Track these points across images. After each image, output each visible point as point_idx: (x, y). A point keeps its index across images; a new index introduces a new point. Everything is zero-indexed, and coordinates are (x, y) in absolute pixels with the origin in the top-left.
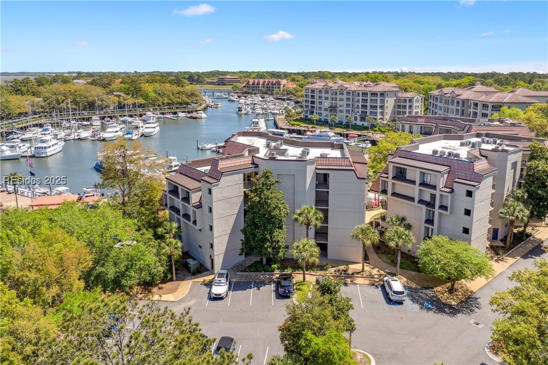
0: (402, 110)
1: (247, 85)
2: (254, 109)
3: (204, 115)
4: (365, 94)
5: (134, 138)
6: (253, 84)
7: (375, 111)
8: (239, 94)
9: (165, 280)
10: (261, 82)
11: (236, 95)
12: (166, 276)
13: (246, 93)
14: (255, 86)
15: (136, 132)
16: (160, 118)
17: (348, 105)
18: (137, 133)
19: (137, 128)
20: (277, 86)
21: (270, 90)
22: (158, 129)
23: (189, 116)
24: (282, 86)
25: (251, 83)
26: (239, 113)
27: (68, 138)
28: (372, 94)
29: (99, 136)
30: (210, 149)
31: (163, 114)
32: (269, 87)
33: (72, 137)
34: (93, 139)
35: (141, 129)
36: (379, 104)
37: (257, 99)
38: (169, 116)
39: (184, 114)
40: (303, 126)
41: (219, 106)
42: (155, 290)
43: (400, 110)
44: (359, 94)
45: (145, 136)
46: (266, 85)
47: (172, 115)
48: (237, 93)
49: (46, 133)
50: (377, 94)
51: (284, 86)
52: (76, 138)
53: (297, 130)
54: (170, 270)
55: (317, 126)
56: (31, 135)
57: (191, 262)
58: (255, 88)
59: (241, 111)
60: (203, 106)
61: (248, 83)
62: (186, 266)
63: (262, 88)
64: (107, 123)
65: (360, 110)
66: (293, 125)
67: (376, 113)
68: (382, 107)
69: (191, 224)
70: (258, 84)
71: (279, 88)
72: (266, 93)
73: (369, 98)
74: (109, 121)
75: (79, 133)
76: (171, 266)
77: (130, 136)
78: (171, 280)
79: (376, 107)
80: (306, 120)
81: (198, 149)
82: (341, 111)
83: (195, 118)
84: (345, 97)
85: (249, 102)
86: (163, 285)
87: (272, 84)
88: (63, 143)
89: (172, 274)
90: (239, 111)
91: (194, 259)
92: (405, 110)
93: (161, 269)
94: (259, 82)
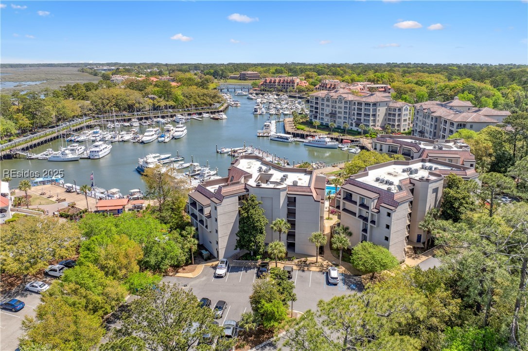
0: (392, 118)
1: (264, 83)
2: (268, 109)
3: (224, 116)
4: (360, 104)
5: (167, 140)
6: (270, 82)
7: (368, 118)
8: (257, 92)
9: (186, 265)
10: (277, 81)
11: (255, 92)
12: (187, 261)
13: (263, 90)
14: (272, 84)
15: (167, 135)
16: (188, 119)
17: (345, 113)
18: (169, 135)
19: (168, 131)
20: (291, 84)
21: (285, 88)
22: (185, 131)
23: (212, 116)
24: (296, 84)
25: (268, 81)
26: (255, 113)
27: (114, 140)
28: (366, 104)
29: (138, 139)
30: (227, 152)
31: (189, 114)
32: (285, 85)
33: (117, 139)
34: (134, 141)
35: (172, 132)
36: (371, 113)
37: (272, 97)
38: (195, 117)
39: (207, 114)
40: (306, 130)
41: (239, 105)
42: (180, 270)
43: (390, 117)
44: (355, 103)
45: (175, 139)
46: (281, 84)
47: (198, 116)
48: (256, 90)
49: (97, 135)
50: (370, 105)
51: (297, 85)
52: (121, 140)
53: (301, 134)
54: (191, 258)
55: (318, 131)
56: (85, 138)
57: (204, 253)
58: (272, 86)
59: (257, 111)
60: (225, 105)
61: (265, 82)
62: (201, 254)
63: (278, 86)
64: (144, 124)
65: (356, 117)
66: (298, 129)
67: (369, 120)
68: (374, 115)
69: (204, 227)
70: (275, 82)
71: (293, 86)
72: (282, 91)
73: (363, 107)
74: (146, 123)
75: (122, 135)
76: (191, 255)
77: (163, 139)
78: (191, 264)
79: (369, 115)
80: (310, 124)
81: (218, 152)
82: (340, 118)
83: (217, 119)
84: (343, 105)
85: (265, 101)
86: (186, 267)
87: (287, 83)
88: (110, 147)
89: (191, 260)
90: (255, 111)
91: (207, 250)
92: (394, 118)
93: (184, 258)
94: (275, 80)
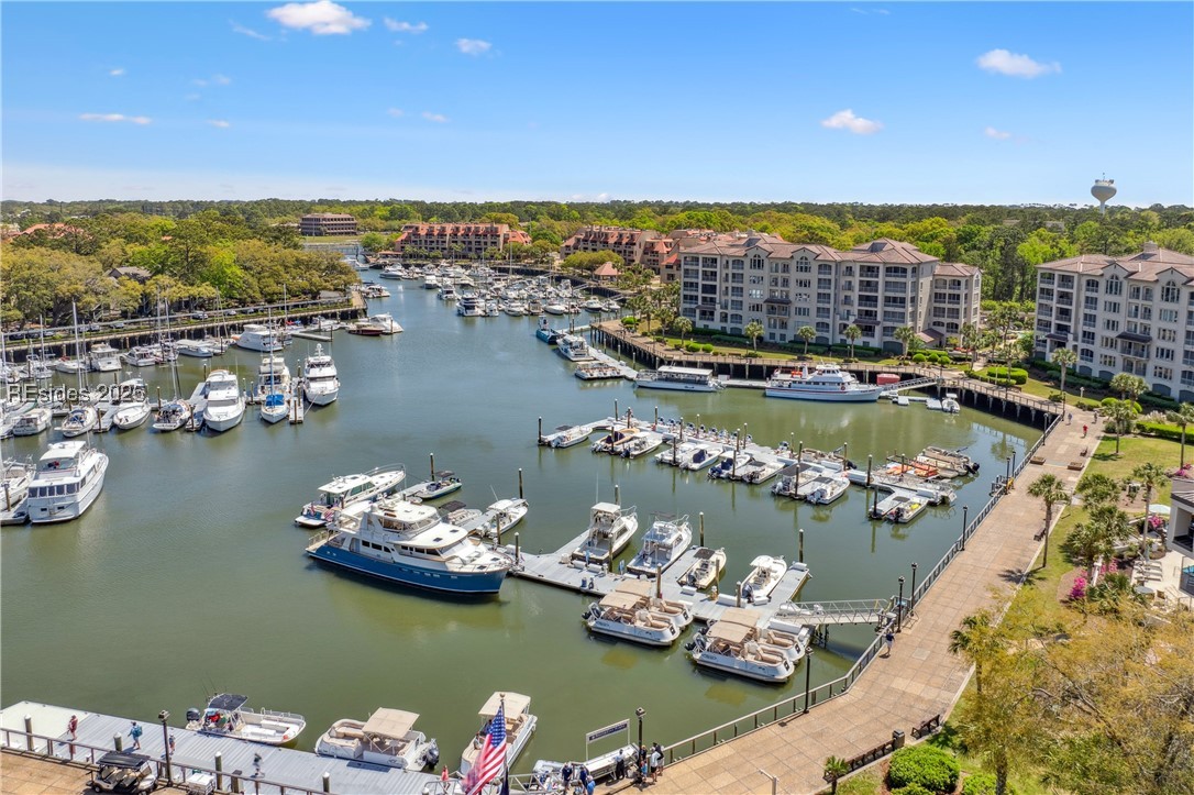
0: (946, 306)
17: (822, 297)
28: (888, 270)
36: (909, 295)
40: (723, 353)
43: (942, 305)
55: (759, 353)
73: (881, 279)
81: (542, 444)
82: (802, 312)
84: (814, 276)
92: (956, 306)
